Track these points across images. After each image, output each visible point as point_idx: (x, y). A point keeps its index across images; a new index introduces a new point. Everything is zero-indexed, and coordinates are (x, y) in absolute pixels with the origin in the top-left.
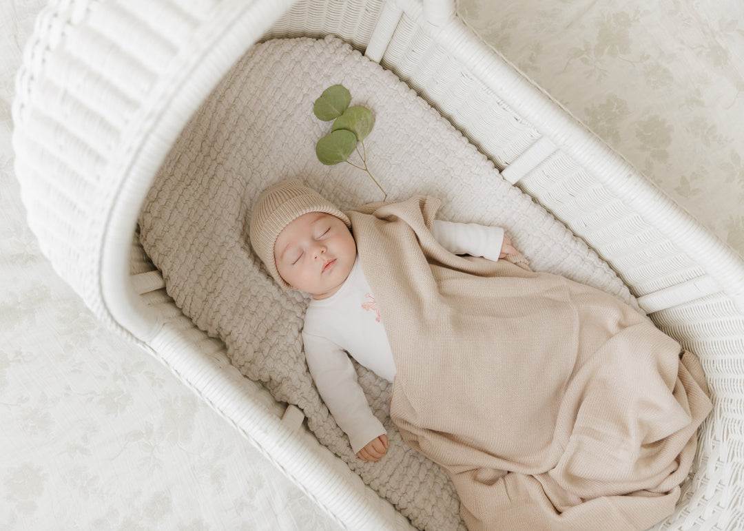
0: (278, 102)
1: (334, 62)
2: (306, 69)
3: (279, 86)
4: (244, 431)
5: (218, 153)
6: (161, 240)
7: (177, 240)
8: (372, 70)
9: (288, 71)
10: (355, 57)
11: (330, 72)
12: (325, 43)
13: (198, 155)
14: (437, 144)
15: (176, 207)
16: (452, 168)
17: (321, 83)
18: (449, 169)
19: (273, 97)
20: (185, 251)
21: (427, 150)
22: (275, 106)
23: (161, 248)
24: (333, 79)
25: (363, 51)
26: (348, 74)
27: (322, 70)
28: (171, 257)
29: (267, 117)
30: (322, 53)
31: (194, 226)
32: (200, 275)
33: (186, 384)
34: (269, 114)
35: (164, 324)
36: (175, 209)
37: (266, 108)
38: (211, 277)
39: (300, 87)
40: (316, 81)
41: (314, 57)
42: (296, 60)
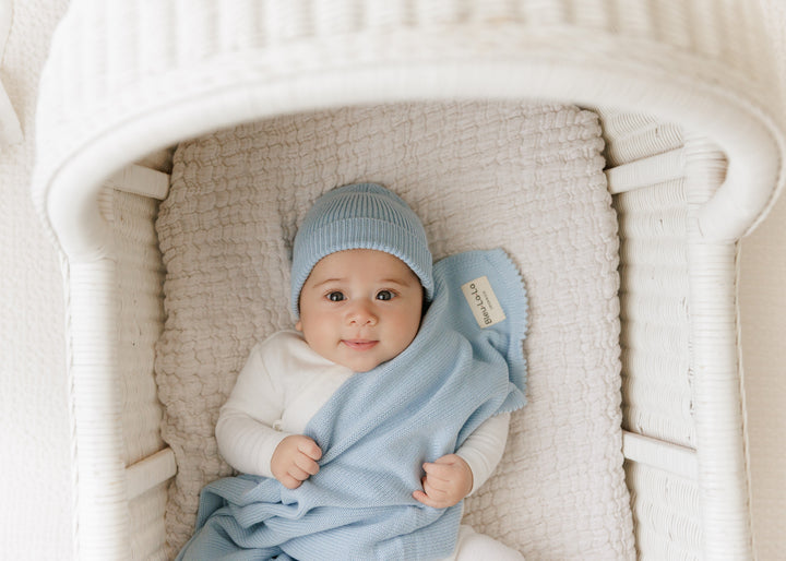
0: (461, 142)
1: (562, 152)
2: (524, 132)
3: (479, 123)
4: (76, 448)
5: (347, 142)
6: (199, 167)
7: (217, 185)
8: (594, 199)
9: (504, 115)
10: (589, 167)
11: (547, 160)
12: (574, 120)
13: (326, 118)
14: (598, 345)
15: (250, 153)
16: (589, 388)
17: (526, 163)
18: (586, 387)
19: (462, 131)
20: (214, 203)
21: (582, 343)
22: (455, 143)
23: (191, 174)
24: (541, 172)
25: (610, 164)
26: (563, 180)
27: (540, 148)
28: (191, 194)
29: (436, 149)
30: (559, 129)
31: (251, 193)
32: (206, 243)
33: (68, 342)
34: (441, 147)
35: (105, 258)
36: (247, 154)
37: (444, 137)
38: (216, 257)
39: (500, 147)
40: (521, 156)
41: (546, 127)
42: (525, 111)
